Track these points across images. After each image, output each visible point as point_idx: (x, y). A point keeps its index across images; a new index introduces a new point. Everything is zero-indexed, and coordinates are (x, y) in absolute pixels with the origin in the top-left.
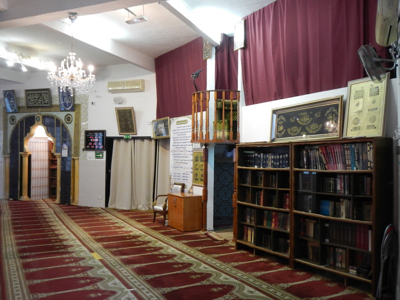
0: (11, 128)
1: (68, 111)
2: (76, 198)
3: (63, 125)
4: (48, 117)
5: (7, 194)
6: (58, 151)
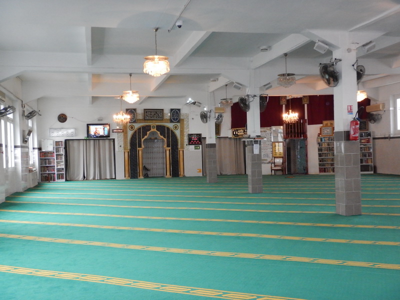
0: (130, 133)
1: (175, 122)
2: (182, 173)
3: (172, 131)
4: (160, 126)
5: (127, 175)
6: (168, 146)
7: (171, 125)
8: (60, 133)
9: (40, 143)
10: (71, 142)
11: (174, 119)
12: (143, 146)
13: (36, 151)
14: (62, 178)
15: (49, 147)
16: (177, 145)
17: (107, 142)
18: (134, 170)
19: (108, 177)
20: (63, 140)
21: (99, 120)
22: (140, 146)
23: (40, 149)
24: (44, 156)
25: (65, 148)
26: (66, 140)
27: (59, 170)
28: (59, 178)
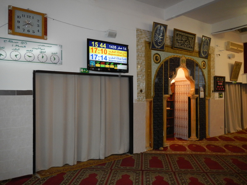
0: (155, 67)
1: (203, 58)
4: (190, 61)
7: (199, 61)
11: (203, 52)
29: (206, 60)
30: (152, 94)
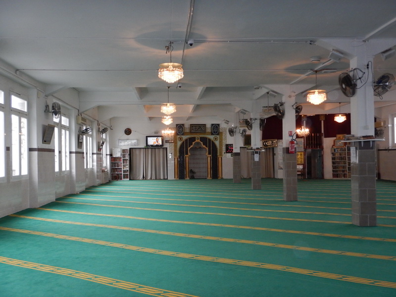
0: (179, 143)
1: (215, 135)
2: (220, 176)
3: (212, 142)
4: (204, 138)
5: (176, 177)
6: (209, 154)
7: (212, 137)
8: (126, 143)
9: (111, 151)
10: (134, 150)
11: (214, 132)
12: (189, 154)
13: (108, 157)
14: (127, 178)
15: (118, 154)
16: (216, 153)
17: (161, 150)
18: (182, 173)
19: (162, 178)
20: (128, 148)
21: (155, 133)
22: (187, 154)
23: (111, 155)
24: (114, 160)
25: (130, 155)
26: (130, 149)
27: (125, 171)
28: (124, 178)
29: (218, 136)
30: (178, 154)
